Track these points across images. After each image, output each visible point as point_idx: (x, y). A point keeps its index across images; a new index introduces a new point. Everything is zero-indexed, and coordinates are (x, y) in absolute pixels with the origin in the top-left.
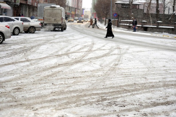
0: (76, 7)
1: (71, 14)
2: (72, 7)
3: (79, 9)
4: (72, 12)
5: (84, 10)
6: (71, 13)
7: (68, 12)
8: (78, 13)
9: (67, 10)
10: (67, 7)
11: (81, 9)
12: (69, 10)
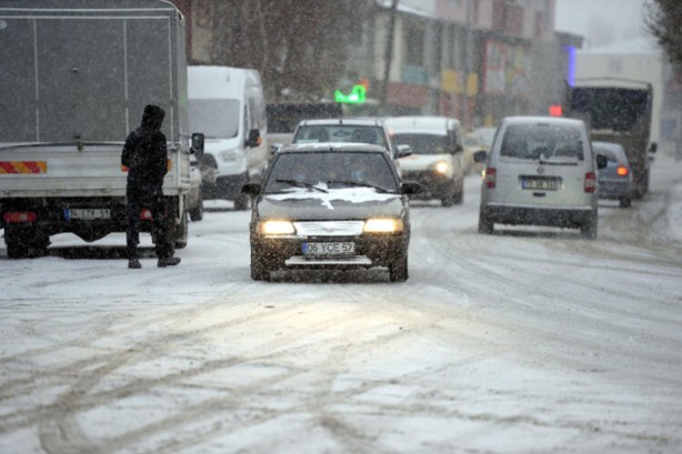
0: (485, 21)
1: (437, 93)
2: (438, 25)
3: (525, 45)
4: (446, 73)
5: (578, 52)
6: (434, 83)
7: (395, 75)
8: (508, 85)
9: (388, 56)
10: (381, 20)
11: (548, 37)
12: (413, 56)
